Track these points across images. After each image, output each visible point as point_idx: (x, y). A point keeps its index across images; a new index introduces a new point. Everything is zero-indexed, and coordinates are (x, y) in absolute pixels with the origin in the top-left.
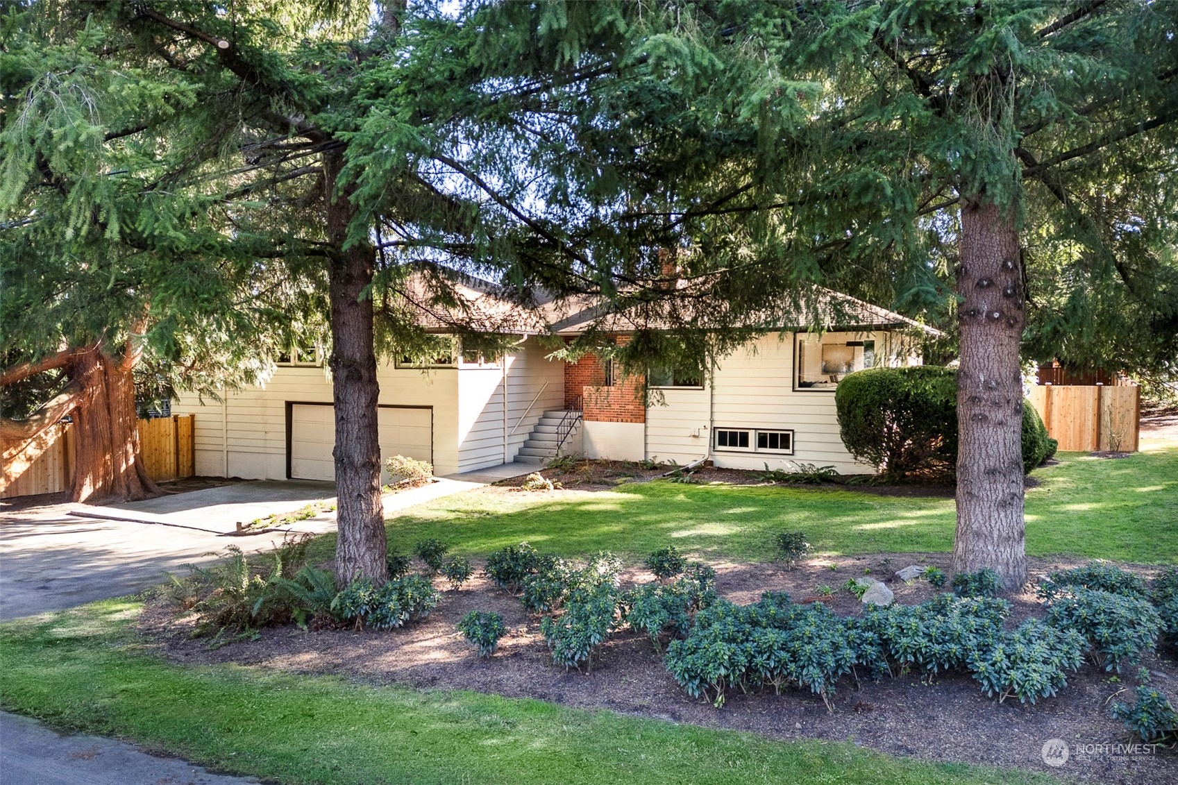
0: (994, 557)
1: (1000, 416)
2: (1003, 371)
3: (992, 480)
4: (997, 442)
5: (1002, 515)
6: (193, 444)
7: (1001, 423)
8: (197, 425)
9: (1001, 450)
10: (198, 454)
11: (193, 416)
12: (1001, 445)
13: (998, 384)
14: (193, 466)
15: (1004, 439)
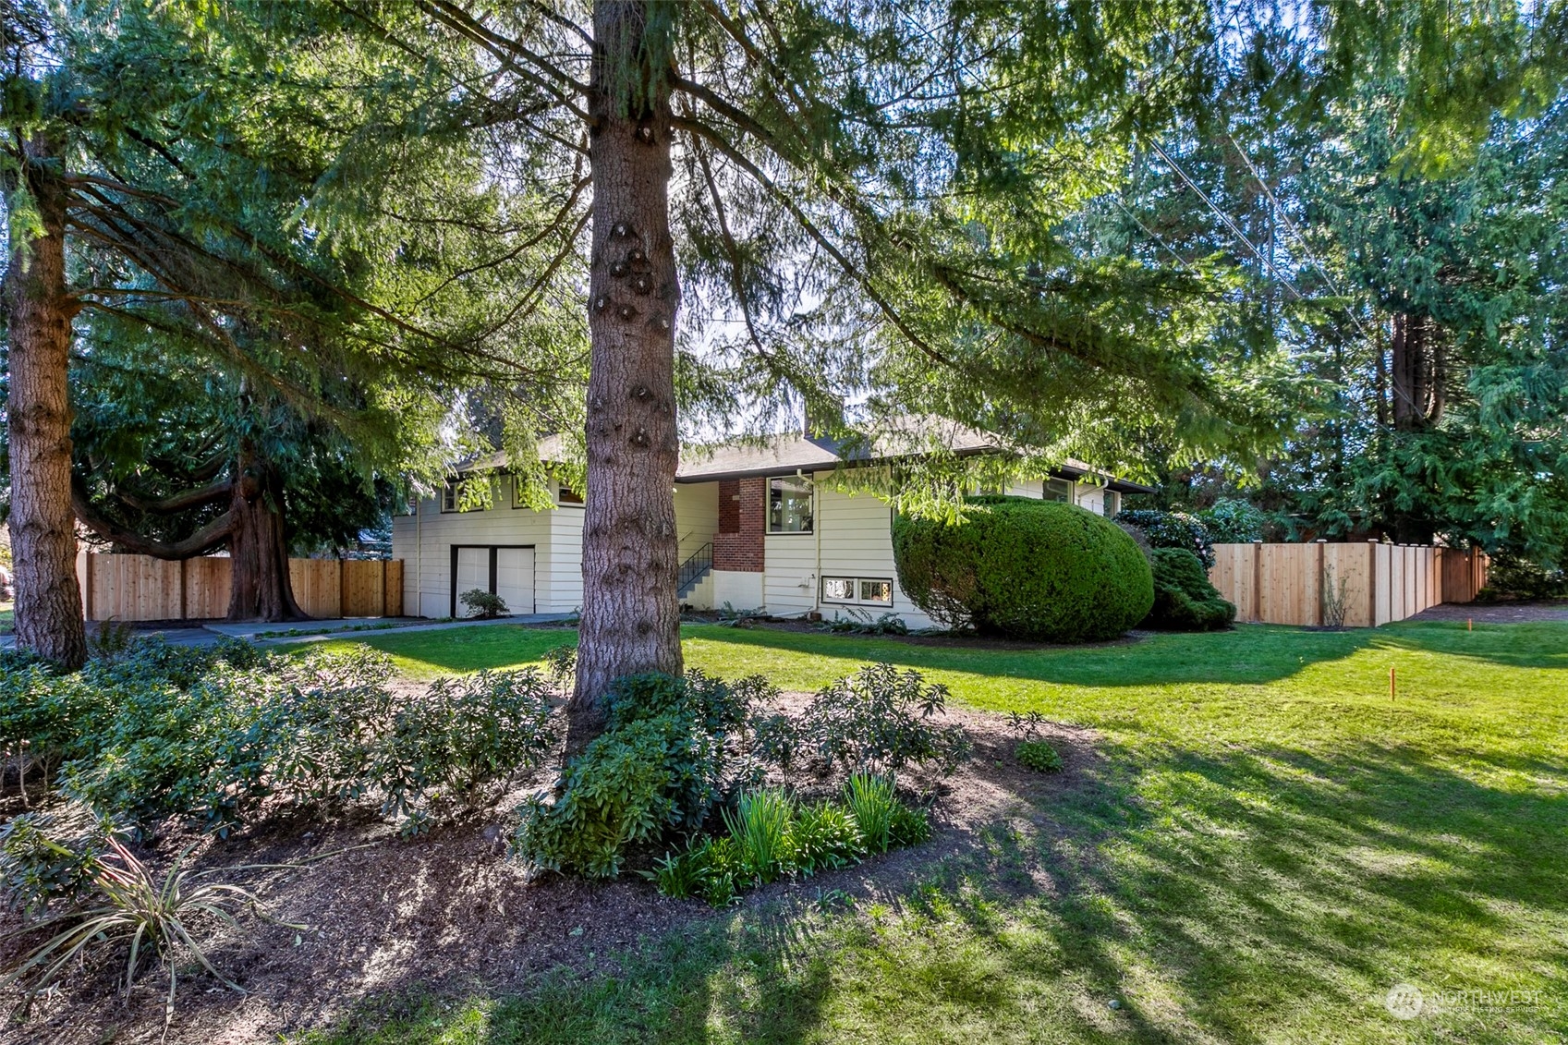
0: (594, 659)
1: (608, 451)
2: (614, 384)
3: (595, 544)
4: (605, 489)
5: (608, 597)
6: (402, 587)
7: (608, 461)
8: (406, 569)
9: (610, 499)
10: (406, 595)
11: (402, 561)
12: (610, 492)
13: (604, 403)
14: (401, 606)
15: (615, 484)
